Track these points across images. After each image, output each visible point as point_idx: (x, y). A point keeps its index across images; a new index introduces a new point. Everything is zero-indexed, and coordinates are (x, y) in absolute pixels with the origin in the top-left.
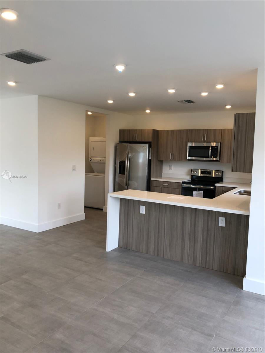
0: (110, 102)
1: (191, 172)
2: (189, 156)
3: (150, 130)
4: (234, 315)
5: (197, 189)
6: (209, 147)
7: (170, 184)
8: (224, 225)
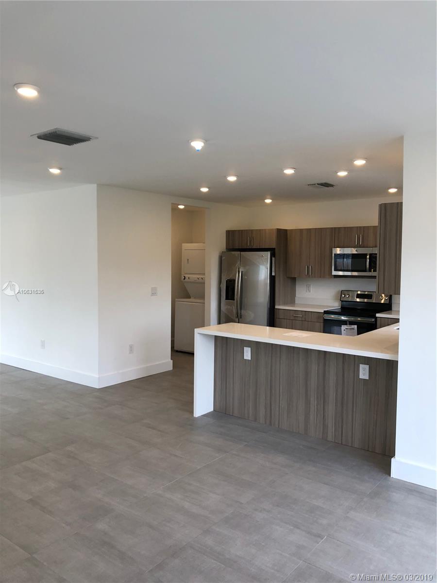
0: (204, 190)
1: (341, 295)
2: (335, 270)
3: (273, 229)
4: (365, 511)
5: (348, 323)
6: (366, 255)
7: (305, 315)
8: (367, 377)
